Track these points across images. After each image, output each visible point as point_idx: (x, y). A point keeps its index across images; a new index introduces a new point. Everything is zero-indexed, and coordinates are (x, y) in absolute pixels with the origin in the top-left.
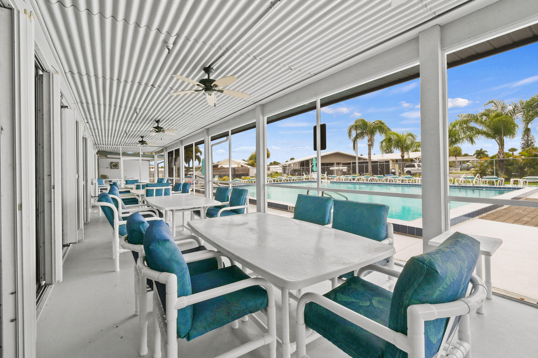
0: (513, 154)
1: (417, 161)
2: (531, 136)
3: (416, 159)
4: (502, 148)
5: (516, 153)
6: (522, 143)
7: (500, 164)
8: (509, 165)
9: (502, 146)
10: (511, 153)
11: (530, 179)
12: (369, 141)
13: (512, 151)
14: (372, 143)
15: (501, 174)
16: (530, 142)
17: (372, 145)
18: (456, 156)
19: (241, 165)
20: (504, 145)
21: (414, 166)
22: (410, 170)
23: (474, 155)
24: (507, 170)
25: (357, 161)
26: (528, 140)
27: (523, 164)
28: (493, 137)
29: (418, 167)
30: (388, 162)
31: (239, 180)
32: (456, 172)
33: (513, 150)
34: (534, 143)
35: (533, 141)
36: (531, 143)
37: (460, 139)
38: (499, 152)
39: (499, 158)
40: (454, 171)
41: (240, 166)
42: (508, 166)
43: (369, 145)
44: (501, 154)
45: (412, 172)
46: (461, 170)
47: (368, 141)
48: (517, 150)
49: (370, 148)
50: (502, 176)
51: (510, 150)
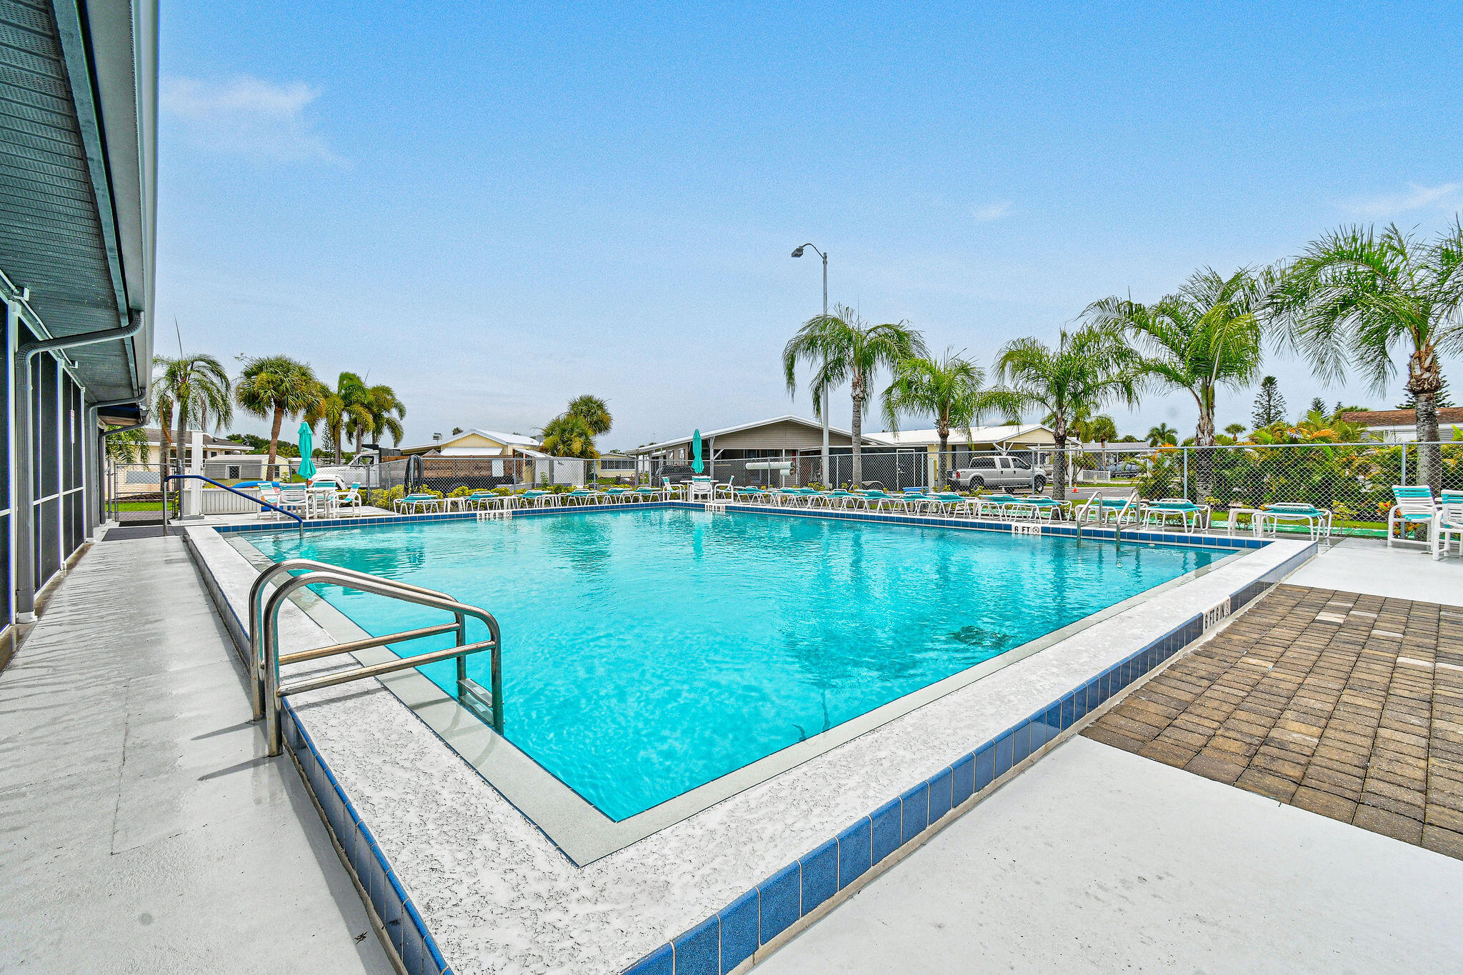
0: (1235, 439)
1: (1004, 450)
2: (1276, 397)
3: (1001, 444)
4: (1208, 415)
5: (1242, 438)
6: (1256, 413)
7: (1203, 463)
8: (1227, 466)
9: (1208, 409)
10: (1231, 436)
11: (1283, 511)
12: (855, 385)
13: (1232, 433)
14: (864, 391)
15: (1204, 492)
16: (1273, 411)
17: (863, 398)
18: (1103, 441)
19: (514, 451)
20: (1212, 408)
21: (991, 464)
22: (982, 476)
23: (1147, 439)
24: (1221, 480)
25: (825, 447)
26: (1270, 406)
27: (1260, 465)
28: (1187, 384)
29: (1003, 467)
30: (925, 449)
31: (490, 496)
32: (1100, 481)
33: (1236, 429)
34: (1282, 415)
35: (1280, 409)
36: (1276, 414)
37: (1097, 386)
38: (1199, 426)
39: (1198, 445)
40: (1096, 480)
41: (510, 453)
42: (1224, 468)
43: (854, 398)
44: (1206, 432)
45: (985, 479)
46: (1113, 476)
47: (853, 386)
48: (1245, 429)
49: (859, 406)
50: (1207, 498)
51: (1228, 430)
